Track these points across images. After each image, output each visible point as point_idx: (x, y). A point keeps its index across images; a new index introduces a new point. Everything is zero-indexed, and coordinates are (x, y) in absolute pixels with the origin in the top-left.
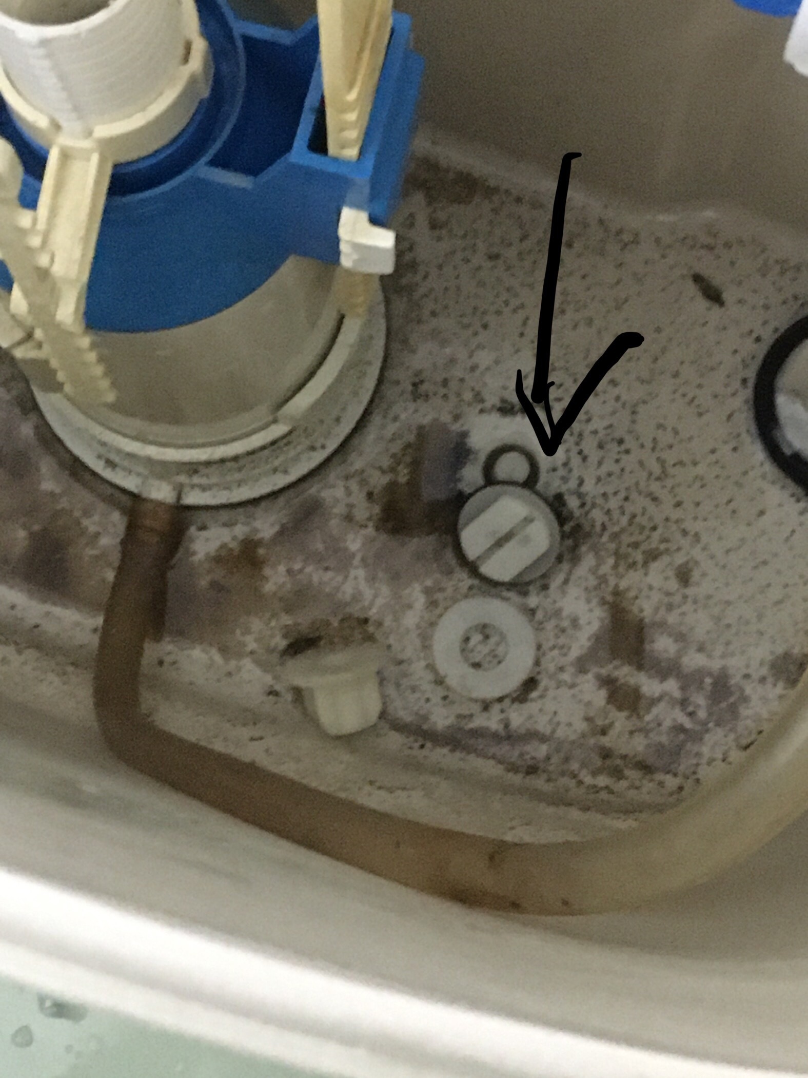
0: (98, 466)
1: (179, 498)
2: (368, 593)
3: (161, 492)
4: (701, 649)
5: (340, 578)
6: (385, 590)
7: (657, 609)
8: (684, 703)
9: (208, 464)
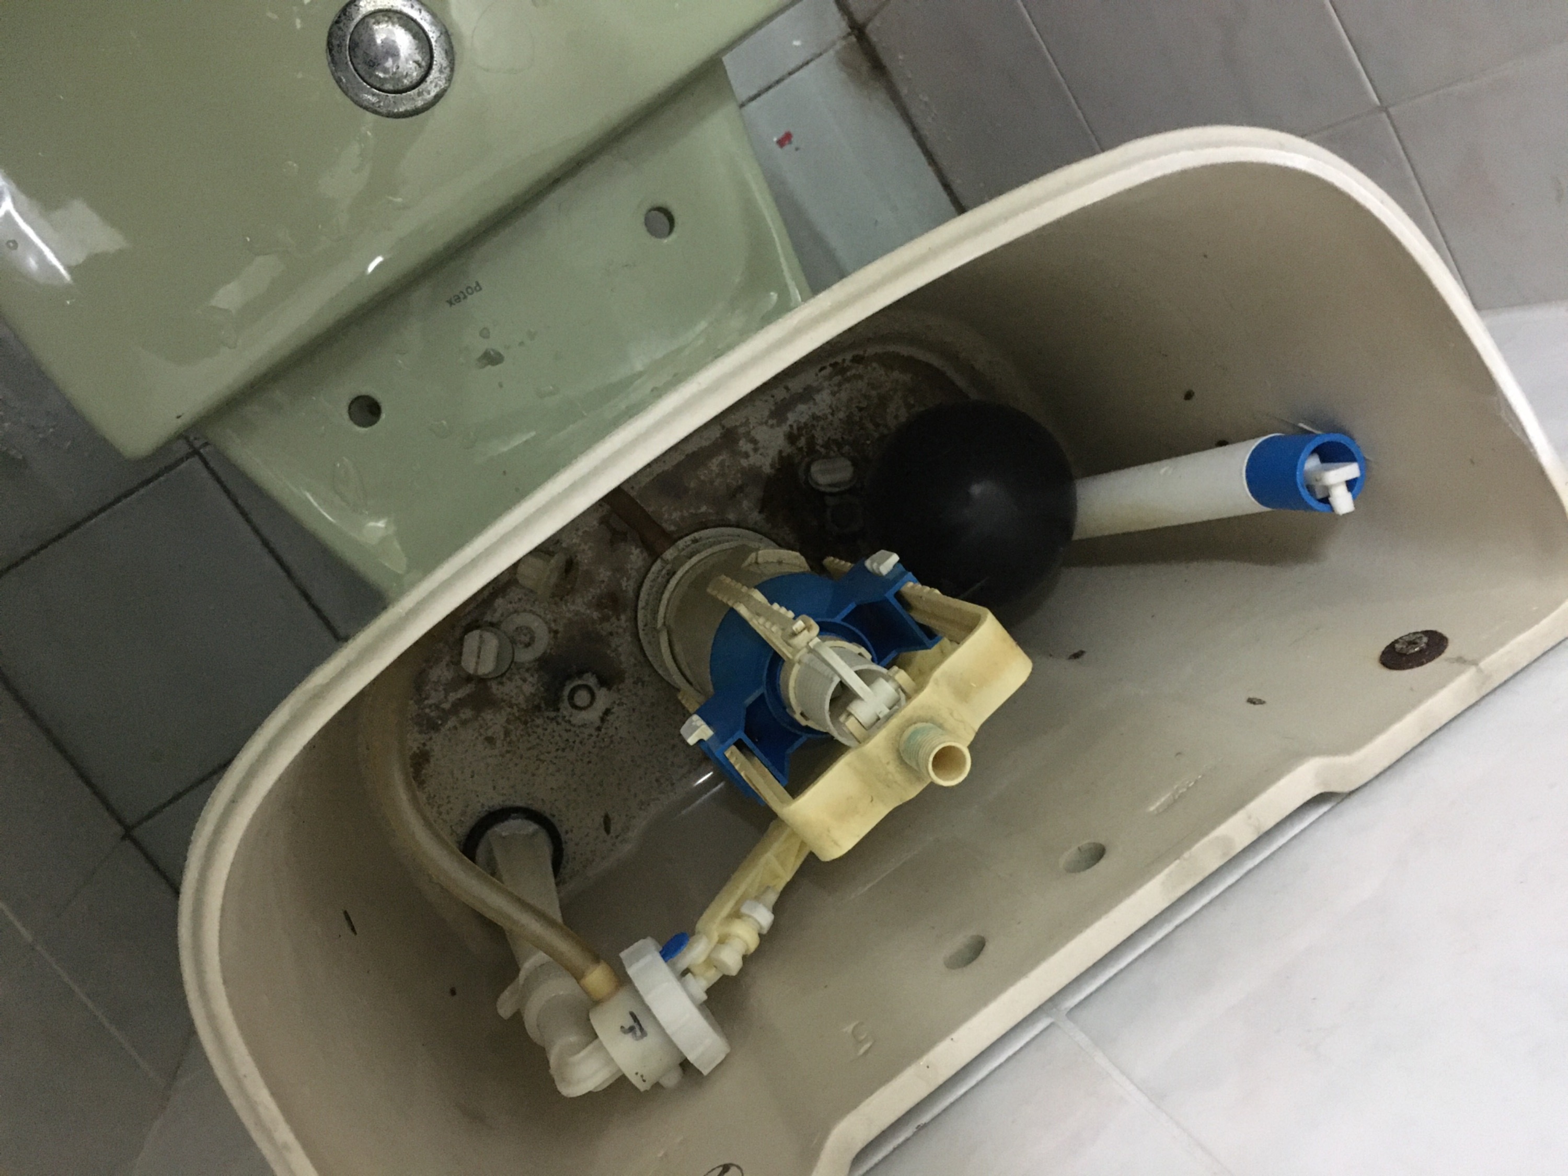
0: (696, 535)
1: (662, 559)
2: (572, 608)
3: (669, 554)
4: (455, 728)
5: (586, 600)
6: (568, 615)
7: (484, 720)
8: (437, 707)
9: (668, 582)
